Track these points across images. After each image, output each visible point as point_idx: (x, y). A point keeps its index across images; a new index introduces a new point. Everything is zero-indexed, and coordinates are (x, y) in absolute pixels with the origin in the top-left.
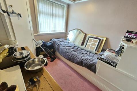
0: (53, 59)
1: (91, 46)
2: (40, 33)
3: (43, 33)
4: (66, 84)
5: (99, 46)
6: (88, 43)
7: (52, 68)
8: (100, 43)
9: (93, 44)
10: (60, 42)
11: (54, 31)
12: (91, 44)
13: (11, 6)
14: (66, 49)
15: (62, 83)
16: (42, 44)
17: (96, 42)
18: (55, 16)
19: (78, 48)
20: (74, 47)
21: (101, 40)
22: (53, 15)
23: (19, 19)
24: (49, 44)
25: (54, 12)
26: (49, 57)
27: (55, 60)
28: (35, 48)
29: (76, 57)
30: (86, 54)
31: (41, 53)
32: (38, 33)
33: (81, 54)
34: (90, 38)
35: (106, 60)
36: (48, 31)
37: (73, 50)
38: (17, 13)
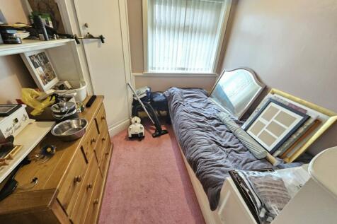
0: (160, 133)
1: (264, 129)
2: (150, 71)
3: (157, 71)
4: (147, 193)
5: (291, 140)
6: (260, 118)
7: (147, 149)
8: (301, 130)
9: (273, 127)
10: (187, 97)
11: (183, 69)
12: (267, 123)
13: (86, 26)
14: (184, 118)
15: (142, 186)
16: (145, 95)
17: (288, 121)
18: (192, 32)
19: (217, 125)
20: (214, 119)
21: (311, 121)
22: (187, 29)
23: (99, 46)
24: (159, 98)
25: (189, 21)
26: (152, 125)
27: (162, 136)
28: (131, 101)
29: (193, 145)
30: (229, 147)
31: (139, 113)
32: (145, 73)
33: (210, 144)
34: (272, 104)
35: (247, 191)
36: (164, 68)
37: (199, 127)
38: (94, 36)
